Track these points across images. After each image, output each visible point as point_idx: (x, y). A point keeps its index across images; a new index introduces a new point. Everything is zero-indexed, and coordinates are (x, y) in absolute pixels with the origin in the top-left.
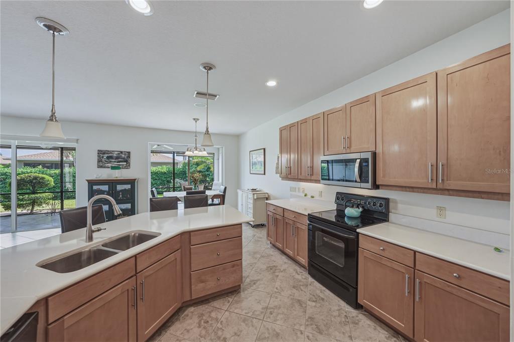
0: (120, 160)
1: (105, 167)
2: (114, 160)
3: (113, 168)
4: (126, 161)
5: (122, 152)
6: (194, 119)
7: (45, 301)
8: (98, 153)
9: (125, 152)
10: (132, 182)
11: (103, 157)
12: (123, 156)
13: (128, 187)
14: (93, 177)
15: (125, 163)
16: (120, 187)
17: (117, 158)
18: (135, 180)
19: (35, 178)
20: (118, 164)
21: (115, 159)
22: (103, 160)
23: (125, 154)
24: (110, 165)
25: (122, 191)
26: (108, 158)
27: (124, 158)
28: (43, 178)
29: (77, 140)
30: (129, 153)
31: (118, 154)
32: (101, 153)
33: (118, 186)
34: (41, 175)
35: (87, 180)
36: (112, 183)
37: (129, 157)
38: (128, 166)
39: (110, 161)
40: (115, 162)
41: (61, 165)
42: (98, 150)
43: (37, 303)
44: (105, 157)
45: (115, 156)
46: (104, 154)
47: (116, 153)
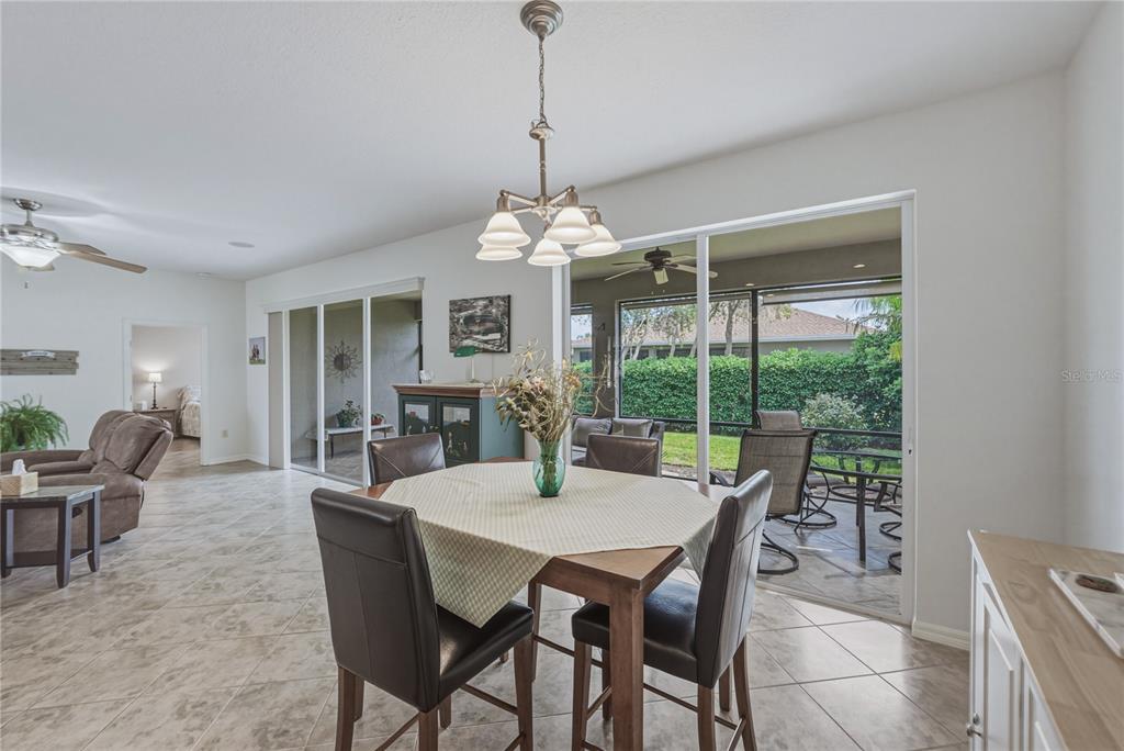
0: (489, 325)
2: (476, 329)
3: (459, 351)
4: (500, 329)
5: (490, 300)
8: (451, 311)
9: (497, 297)
11: (459, 320)
12: (494, 311)
15: (498, 336)
17: (484, 319)
20: (485, 338)
21: (480, 324)
22: (459, 329)
23: (499, 305)
24: (468, 343)
26: (470, 320)
27: (495, 321)
29: (421, 281)
30: (508, 300)
31: (485, 307)
32: (455, 308)
37: (508, 313)
38: (506, 346)
39: (471, 332)
40: (478, 333)
42: (453, 303)
44: (461, 321)
45: (479, 313)
46: (460, 311)
47: (481, 303)
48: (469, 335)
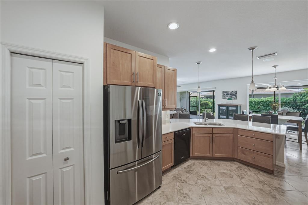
1: (225, 99)
2: (229, 96)
3: (228, 99)
4: (235, 96)
5: (233, 91)
6: (273, 66)
7: (192, 127)
10: (236, 106)
13: (234, 108)
14: (220, 103)
15: (234, 97)
17: (231, 94)
18: (238, 105)
19: (206, 103)
20: (231, 97)
22: (225, 95)
23: (234, 92)
24: (227, 98)
25: (231, 110)
26: (227, 94)
27: (234, 94)
28: (208, 103)
29: (215, 88)
30: (236, 91)
32: (224, 92)
33: (230, 108)
34: (208, 102)
35: (218, 105)
36: (228, 106)
37: (236, 93)
38: (236, 98)
41: (213, 97)
43: (191, 127)
46: (225, 93)
47: (230, 92)
48: (227, 96)
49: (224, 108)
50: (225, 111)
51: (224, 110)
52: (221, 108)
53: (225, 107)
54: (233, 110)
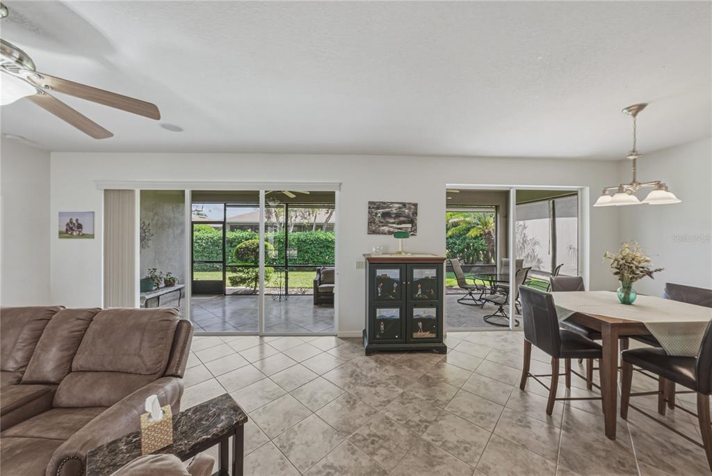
0: (402, 219)
1: (379, 233)
2: (392, 221)
4: (411, 222)
5: (404, 205)
8: (369, 208)
9: (409, 204)
10: (438, 264)
11: (376, 214)
12: (407, 211)
13: (431, 273)
15: (410, 226)
16: (418, 274)
17: (398, 216)
20: (400, 226)
21: (395, 218)
22: (377, 219)
23: (410, 209)
24: (386, 229)
26: (385, 215)
27: (407, 216)
30: (416, 205)
31: (400, 208)
32: (373, 206)
33: (414, 271)
36: (406, 266)
37: (415, 213)
38: (414, 231)
39: (388, 222)
40: (394, 223)
42: (370, 203)
44: (379, 215)
45: (395, 211)
46: (378, 208)
47: (396, 205)
48: (386, 224)
49: (394, 274)
50: (395, 285)
51: (393, 281)
52: (380, 272)
53: (397, 271)
54: (426, 279)
